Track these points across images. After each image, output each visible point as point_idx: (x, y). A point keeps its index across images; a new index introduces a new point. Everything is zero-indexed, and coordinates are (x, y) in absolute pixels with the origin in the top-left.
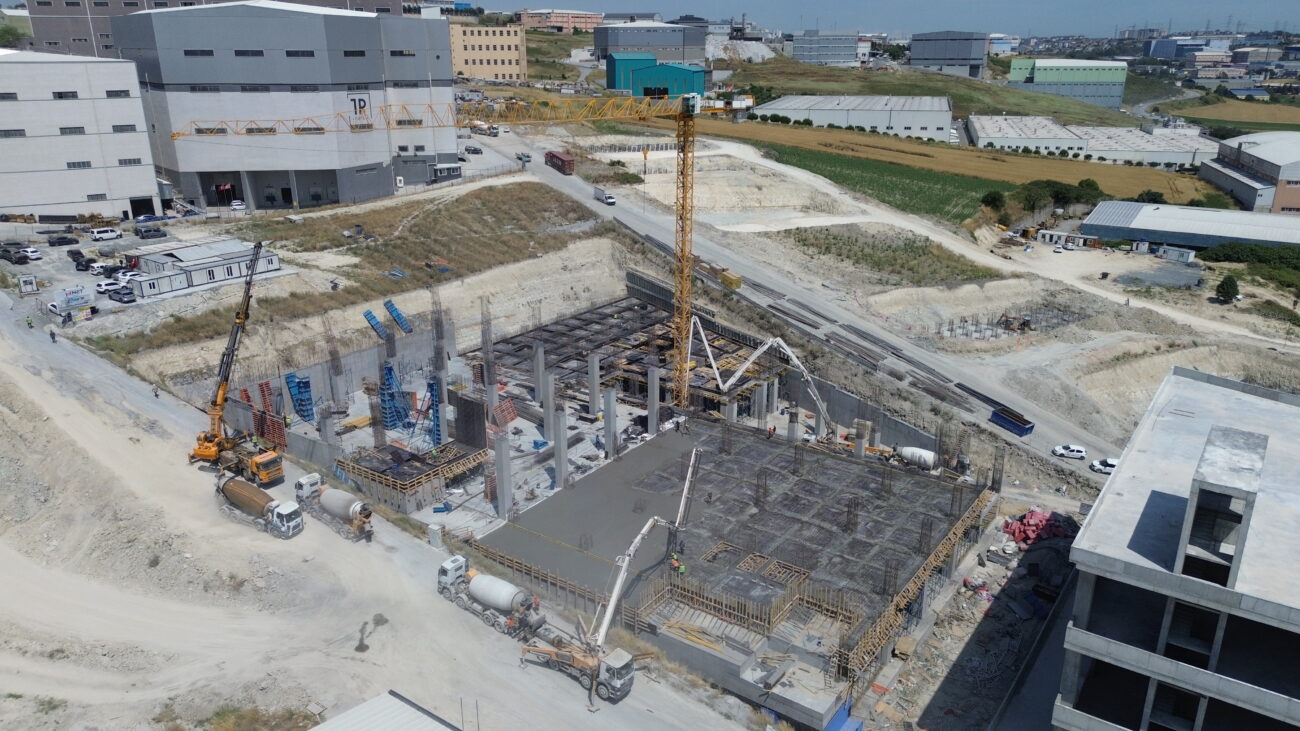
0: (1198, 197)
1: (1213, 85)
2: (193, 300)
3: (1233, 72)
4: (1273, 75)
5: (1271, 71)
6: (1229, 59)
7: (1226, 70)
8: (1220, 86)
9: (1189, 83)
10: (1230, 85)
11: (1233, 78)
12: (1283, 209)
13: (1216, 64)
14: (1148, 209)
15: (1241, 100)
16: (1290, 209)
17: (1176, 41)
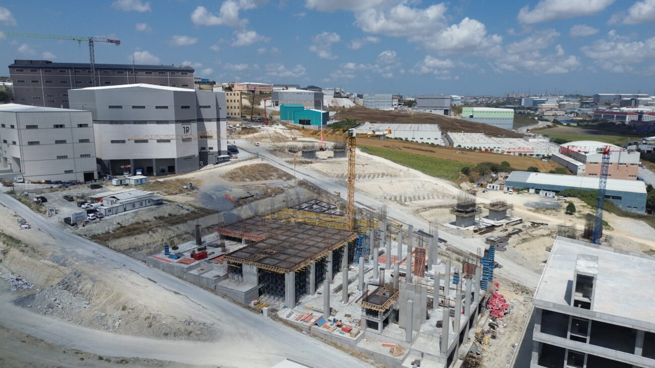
0: (553, 169)
1: (552, 119)
2: (127, 217)
3: (559, 113)
4: (577, 115)
5: (576, 112)
6: (557, 107)
7: (556, 112)
8: (555, 119)
9: (541, 119)
10: (559, 119)
11: (560, 116)
12: (590, 174)
13: (551, 109)
14: (533, 174)
15: (565, 126)
16: (593, 175)
17: (533, 99)
